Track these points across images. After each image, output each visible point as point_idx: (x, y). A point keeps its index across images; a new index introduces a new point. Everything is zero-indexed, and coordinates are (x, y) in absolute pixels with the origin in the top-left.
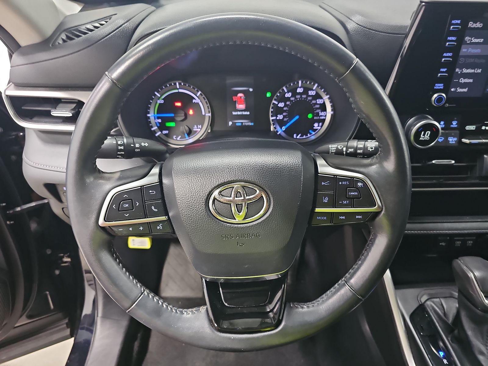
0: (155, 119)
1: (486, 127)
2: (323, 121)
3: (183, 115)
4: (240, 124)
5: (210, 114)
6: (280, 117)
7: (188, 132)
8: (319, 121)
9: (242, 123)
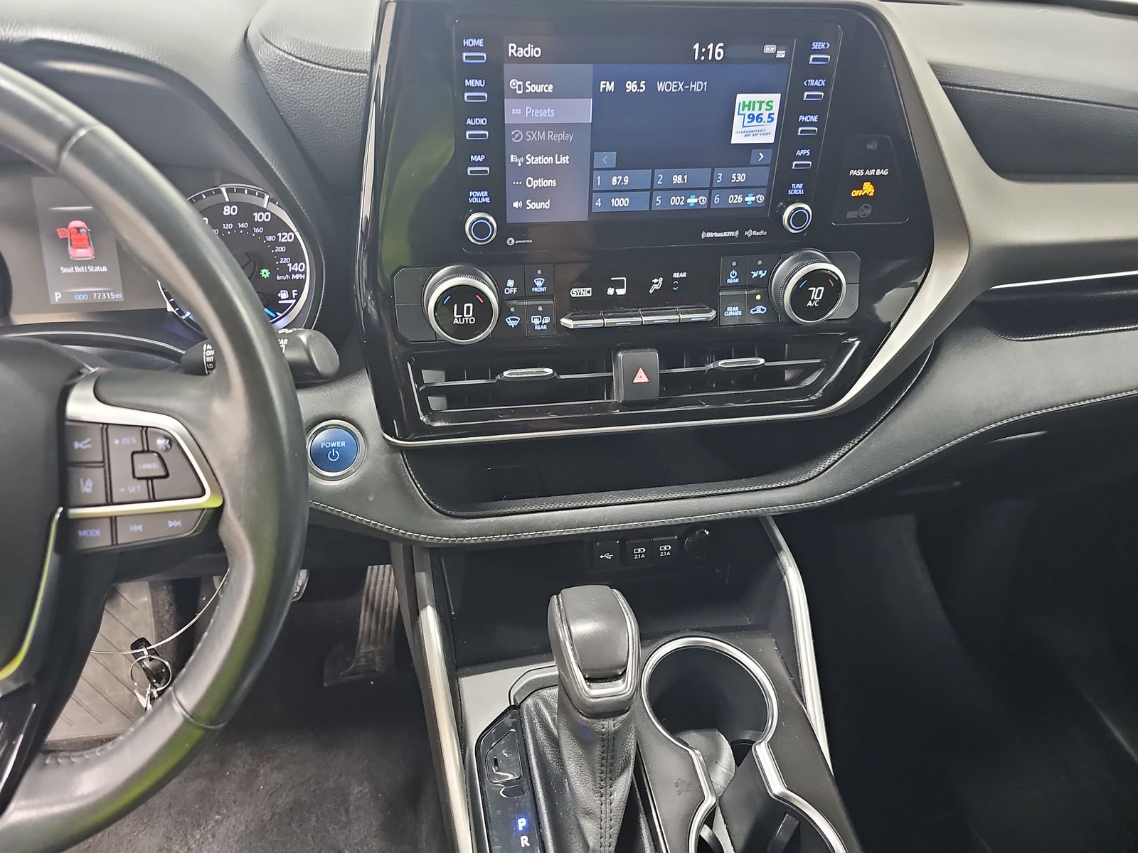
1: (617, 290)
2: (299, 285)
4: (84, 298)
8: (289, 285)
9: (89, 293)
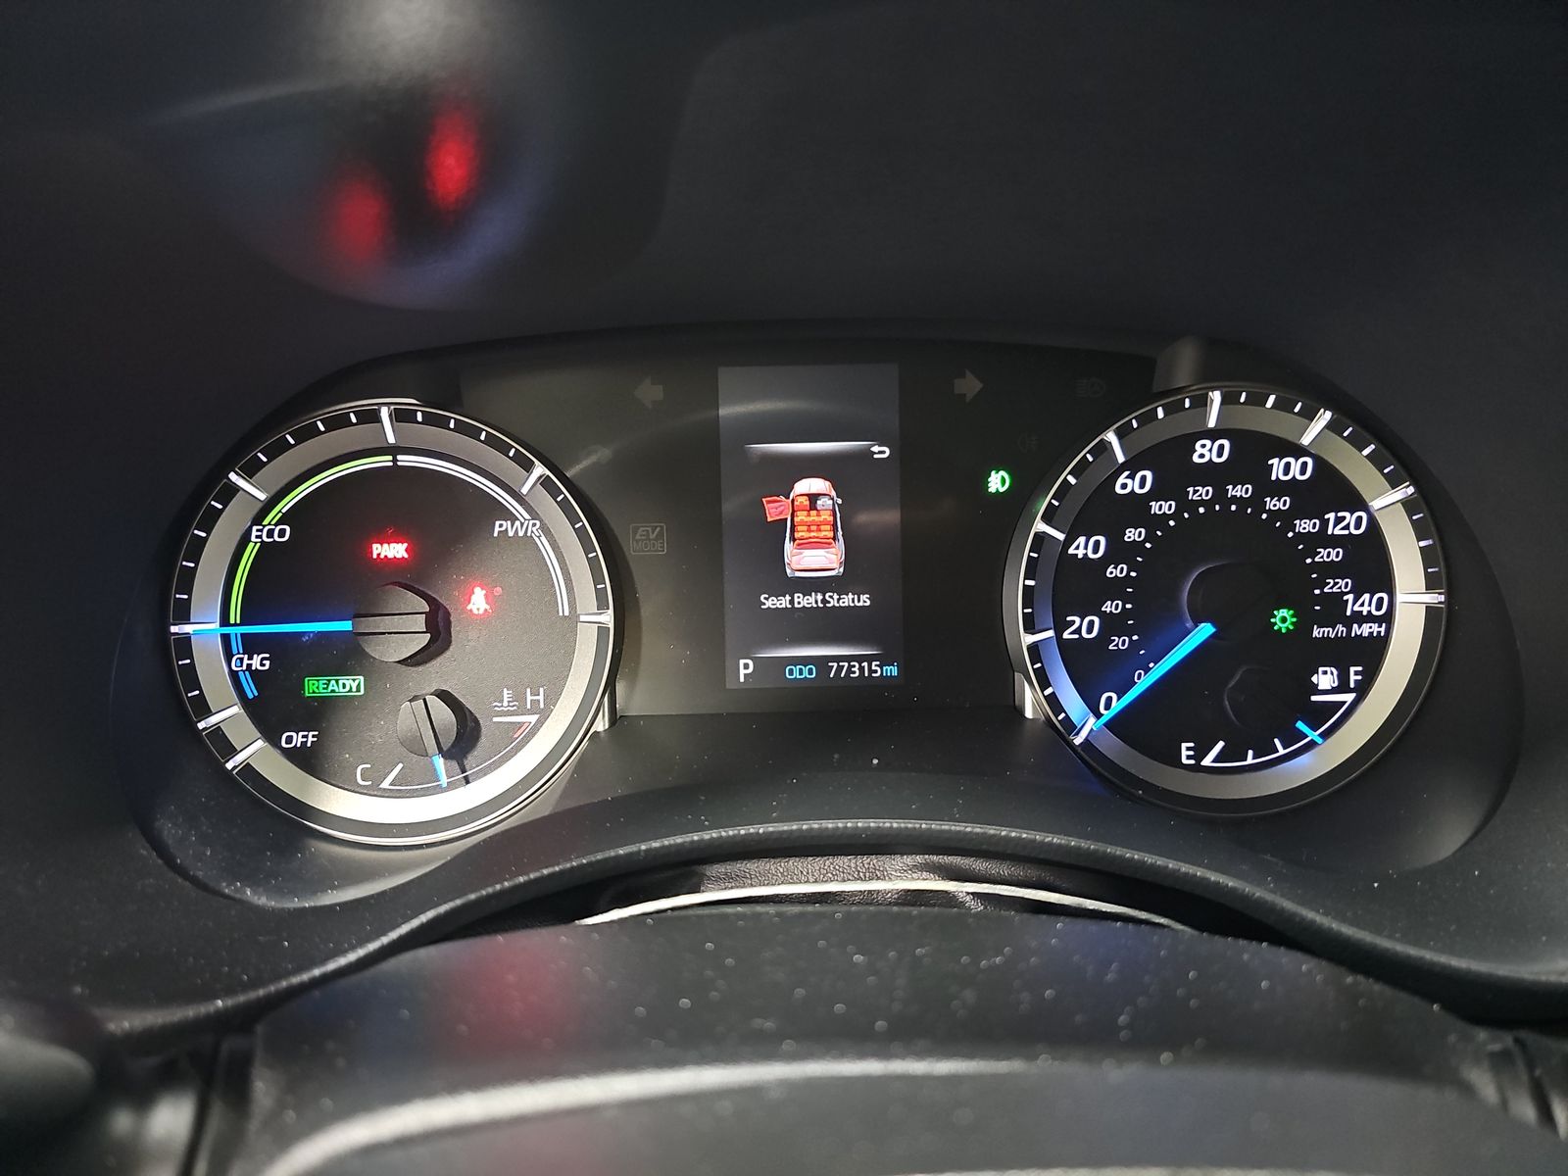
0: (229, 656)
2: (1371, 654)
3: (419, 623)
4: (807, 673)
5: (608, 618)
6: (1084, 627)
7: (447, 742)
8: (1342, 653)
9: (822, 662)
